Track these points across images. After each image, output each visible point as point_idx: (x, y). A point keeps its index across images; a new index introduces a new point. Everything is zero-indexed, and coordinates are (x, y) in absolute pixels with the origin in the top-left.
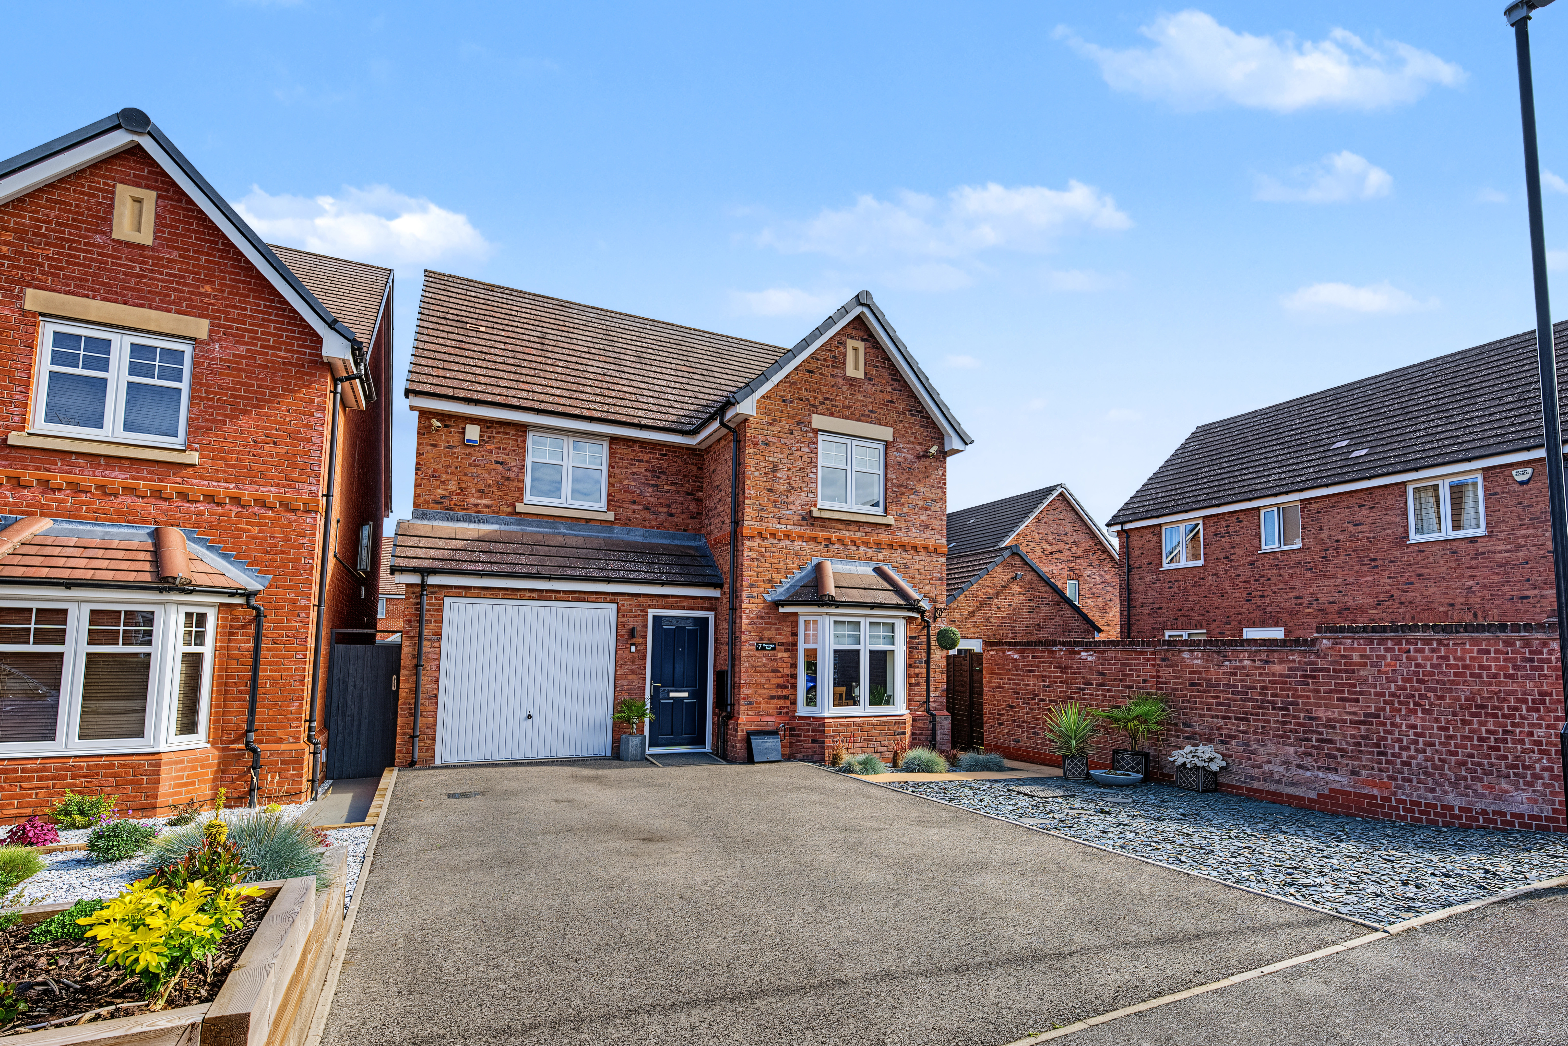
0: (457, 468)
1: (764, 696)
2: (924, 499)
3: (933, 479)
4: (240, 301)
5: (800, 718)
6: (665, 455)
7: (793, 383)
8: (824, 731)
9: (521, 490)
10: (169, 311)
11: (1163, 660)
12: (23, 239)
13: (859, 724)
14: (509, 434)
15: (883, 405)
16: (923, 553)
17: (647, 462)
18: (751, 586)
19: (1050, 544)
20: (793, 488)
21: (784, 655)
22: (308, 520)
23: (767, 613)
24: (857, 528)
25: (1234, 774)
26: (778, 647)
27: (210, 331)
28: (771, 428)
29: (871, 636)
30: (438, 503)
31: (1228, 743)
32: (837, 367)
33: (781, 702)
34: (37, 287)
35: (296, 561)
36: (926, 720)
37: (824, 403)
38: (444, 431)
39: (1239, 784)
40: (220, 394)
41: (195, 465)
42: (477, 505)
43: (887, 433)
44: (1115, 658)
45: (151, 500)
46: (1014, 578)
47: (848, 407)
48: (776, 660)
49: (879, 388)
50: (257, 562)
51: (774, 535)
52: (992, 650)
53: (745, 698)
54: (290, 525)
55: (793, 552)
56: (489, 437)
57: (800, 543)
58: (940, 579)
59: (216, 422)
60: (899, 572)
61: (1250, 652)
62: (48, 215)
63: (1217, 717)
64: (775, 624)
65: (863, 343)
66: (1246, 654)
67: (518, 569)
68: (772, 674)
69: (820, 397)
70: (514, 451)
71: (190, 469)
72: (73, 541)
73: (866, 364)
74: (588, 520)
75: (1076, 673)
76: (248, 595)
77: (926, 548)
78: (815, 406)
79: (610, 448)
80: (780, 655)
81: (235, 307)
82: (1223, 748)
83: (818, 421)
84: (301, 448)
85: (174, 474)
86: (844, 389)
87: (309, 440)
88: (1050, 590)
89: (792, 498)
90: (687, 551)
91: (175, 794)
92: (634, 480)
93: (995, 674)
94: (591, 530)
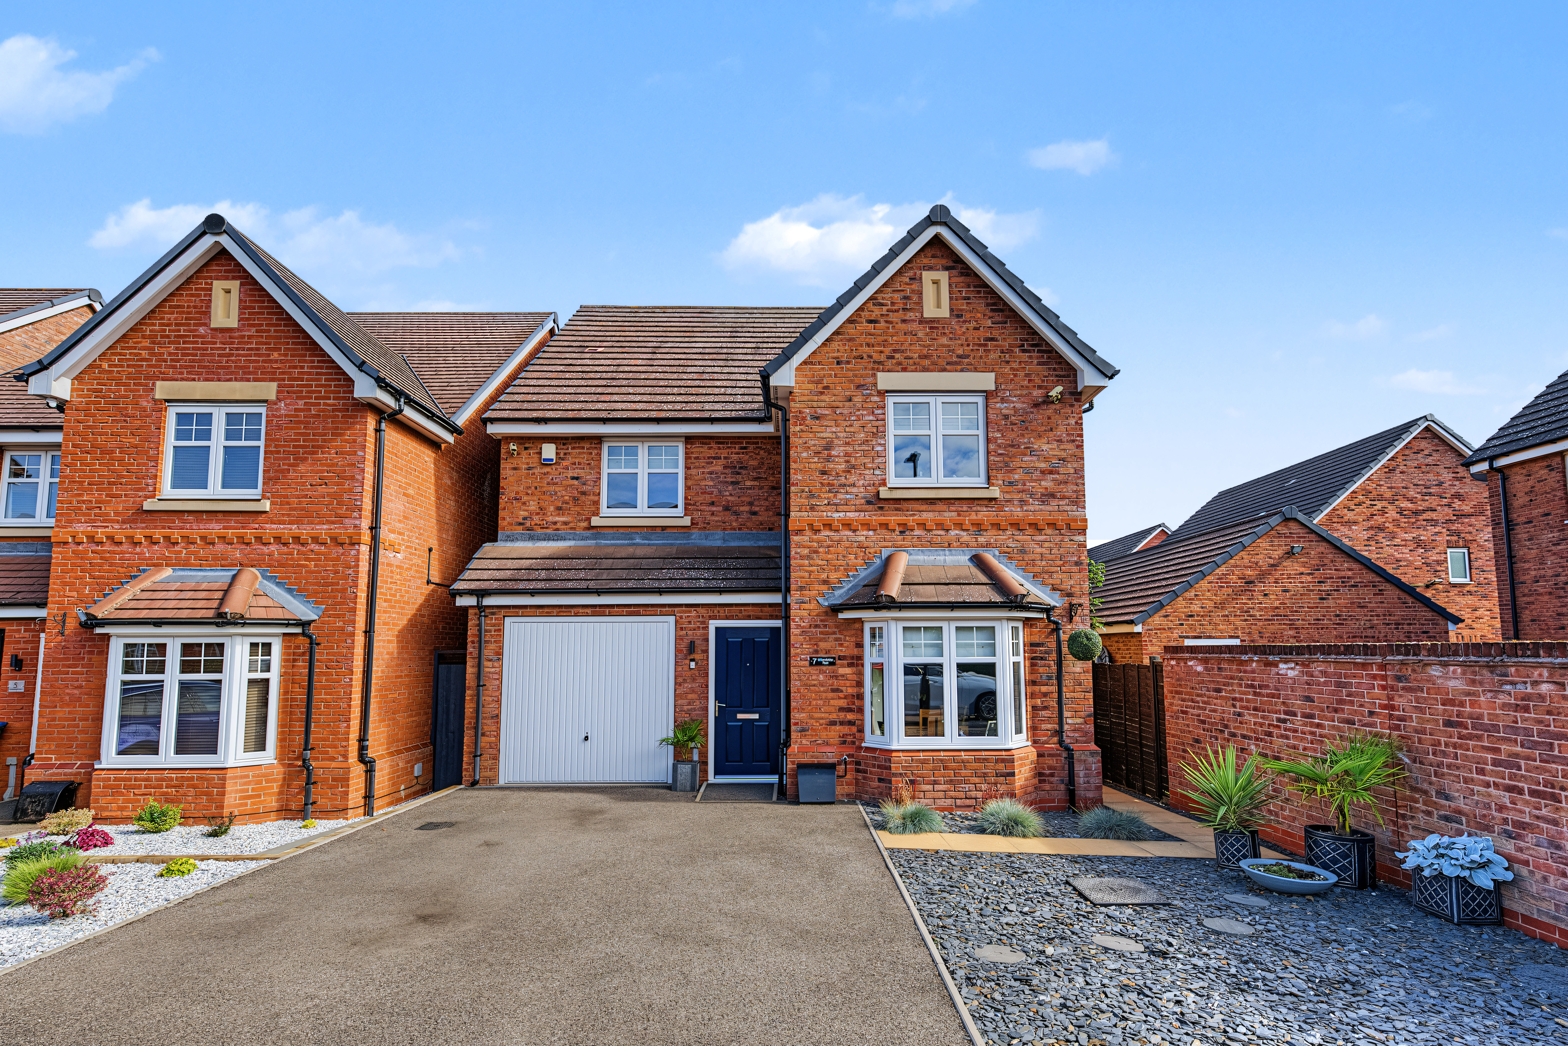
0: (536, 488)
1: (821, 721)
2: (1046, 459)
3: (1061, 431)
4: (299, 362)
5: (868, 749)
6: (745, 448)
7: (850, 340)
8: (890, 768)
9: (597, 503)
10: (248, 380)
11: (1399, 679)
12: (154, 343)
13: (942, 760)
14: (583, 448)
15: (980, 345)
16: (1049, 531)
17: (725, 458)
18: (801, 589)
19: (1411, 500)
20: (853, 467)
21: (848, 671)
22: (353, 552)
23: (821, 621)
24: (945, 507)
25: (1533, 897)
26: (838, 662)
27: (278, 392)
28: (823, 397)
29: (958, 645)
30: (520, 524)
31: (1519, 837)
32: (910, 310)
33: (846, 729)
34: (163, 380)
35: (344, 590)
36: (1059, 755)
37: (893, 357)
38: (524, 454)
39: (1545, 919)
40: (285, 446)
41: (265, 512)
42: (555, 523)
43: (987, 381)
44: (1324, 673)
45: (237, 546)
46: (1290, 554)
47: (926, 357)
48: (836, 677)
49: (973, 324)
50: (315, 593)
51: (828, 526)
52: (1172, 659)
53: (796, 724)
54: (337, 559)
55: (855, 544)
56: (565, 454)
57: (865, 533)
58: (1077, 564)
59: (282, 471)
60: (1010, 558)
61: (1552, 668)
62: (169, 319)
63: (1496, 785)
64: (834, 633)
65: (946, 274)
66: (1546, 673)
67: (570, 585)
68: (831, 695)
69: (888, 350)
70: (589, 464)
71: (264, 516)
72: (177, 585)
73: (951, 298)
74: (664, 528)
75: (1273, 696)
76: (305, 624)
77: (1052, 525)
78: (879, 363)
79: (686, 448)
80: (842, 671)
81: (295, 367)
82: (1509, 847)
83: (885, 380)
84: (346, 486)
85: (253, 521)
86: (920, 335)
87: (353, 478)
88: (1355, 566)
89: (852, 479)
90: (769, 552)
91: (241, 805)
92: (712, 479)
93: (1177, 693)
94: (667, 538)
